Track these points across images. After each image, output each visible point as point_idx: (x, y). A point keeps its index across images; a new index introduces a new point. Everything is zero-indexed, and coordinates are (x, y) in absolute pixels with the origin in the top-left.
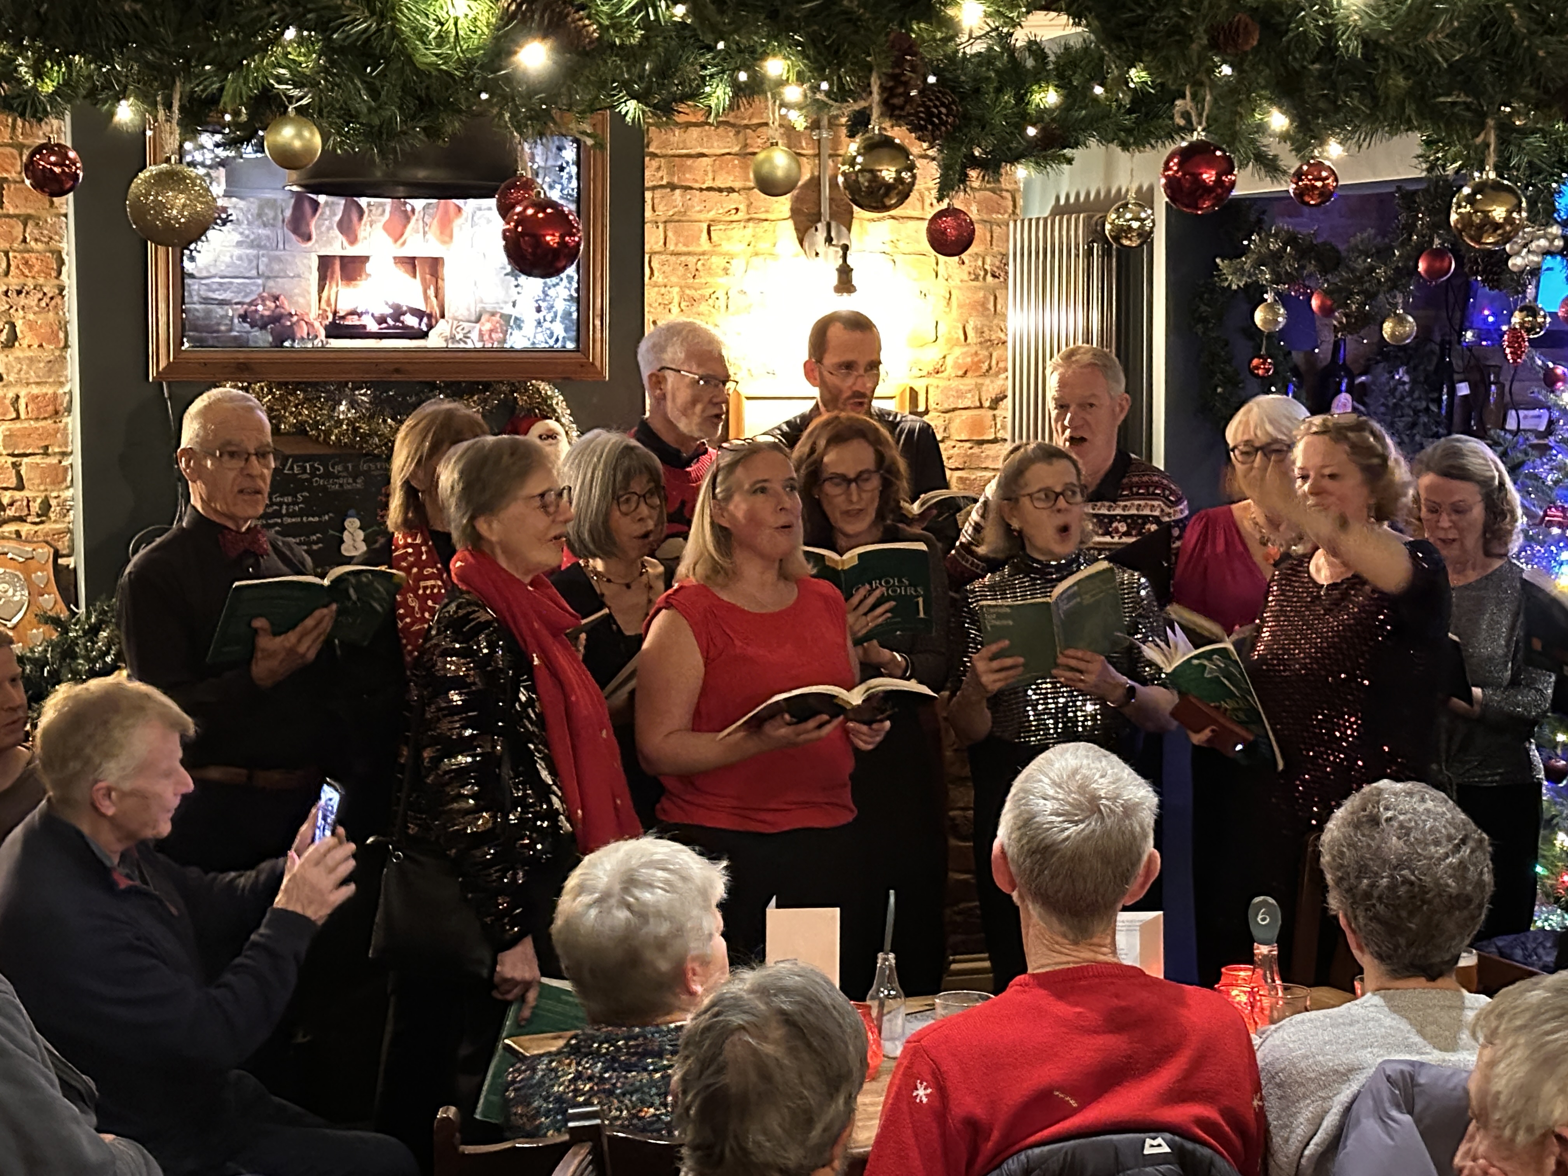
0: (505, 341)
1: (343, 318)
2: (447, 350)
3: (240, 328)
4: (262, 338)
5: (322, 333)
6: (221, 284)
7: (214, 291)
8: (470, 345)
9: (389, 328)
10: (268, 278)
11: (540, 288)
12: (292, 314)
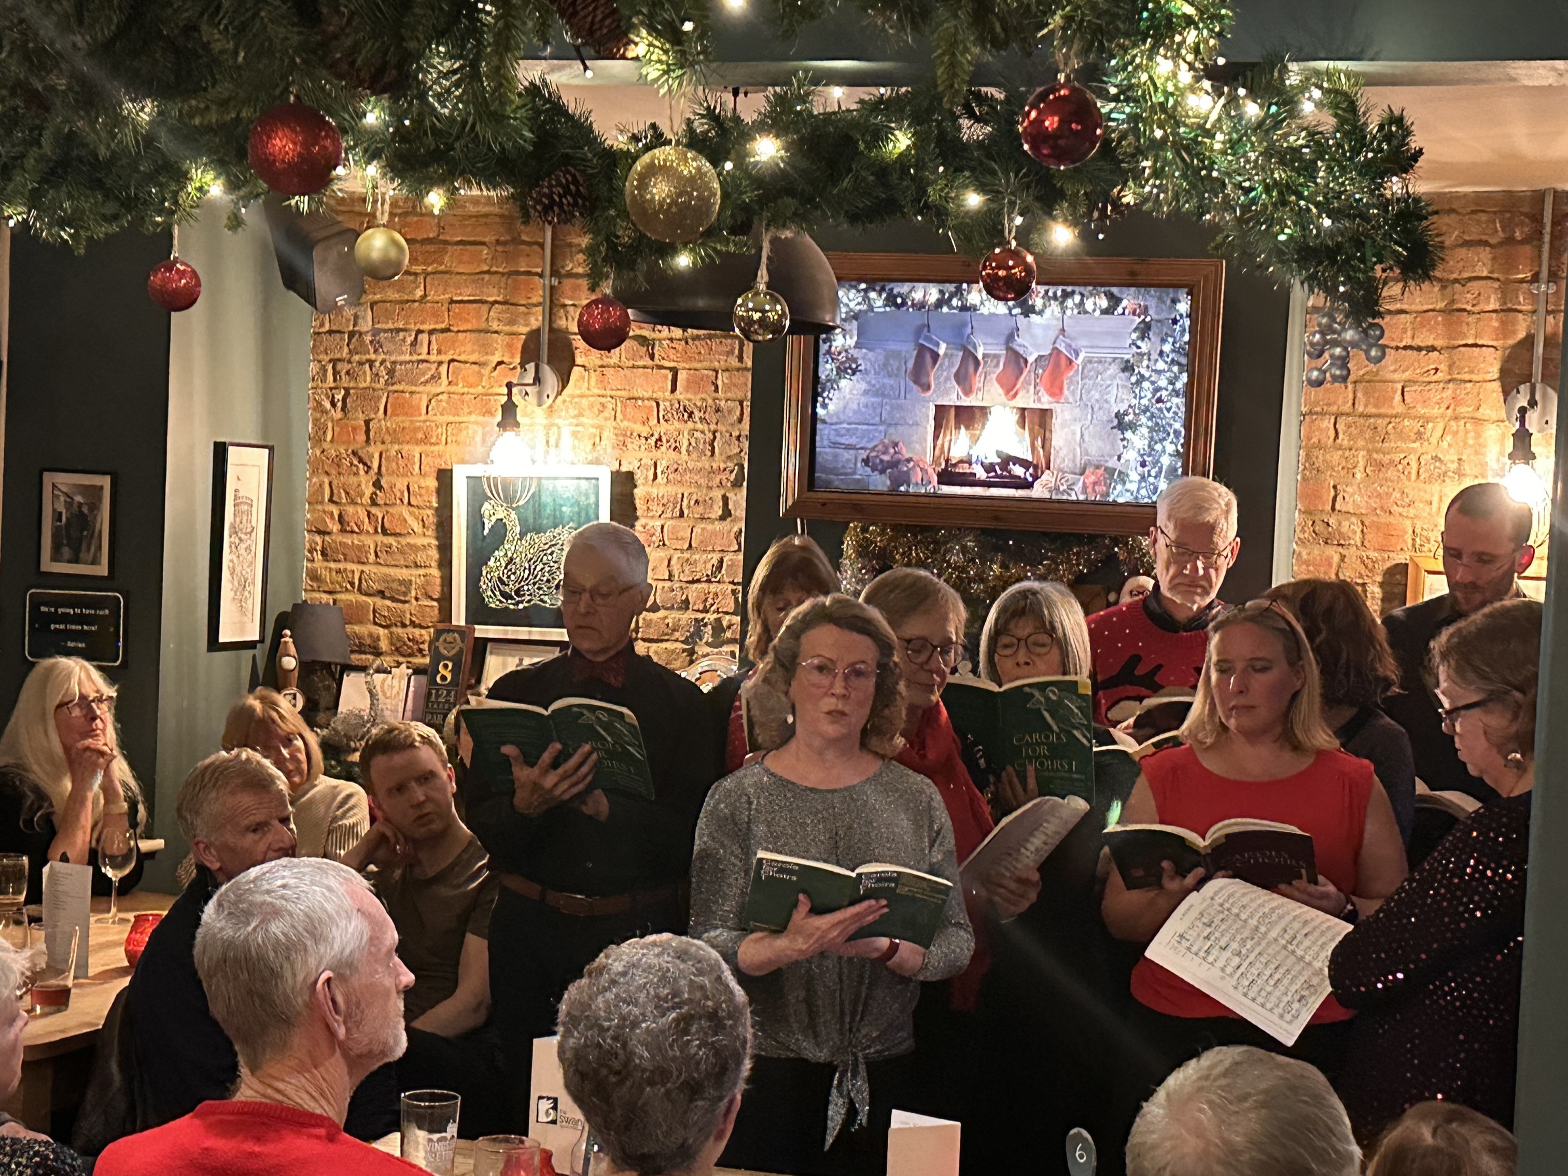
0: (1108, 495)
1: (955, 465)
2: (1051, 501)
3: (862, 471)
4: (880, 482)
5: (936, 478)
6: (848, 430)
7: (842, 436)
8: (1074, 498)
9: (997, 476)
10: (890, 425)
11: (1146, 442)
12: (909, 460)
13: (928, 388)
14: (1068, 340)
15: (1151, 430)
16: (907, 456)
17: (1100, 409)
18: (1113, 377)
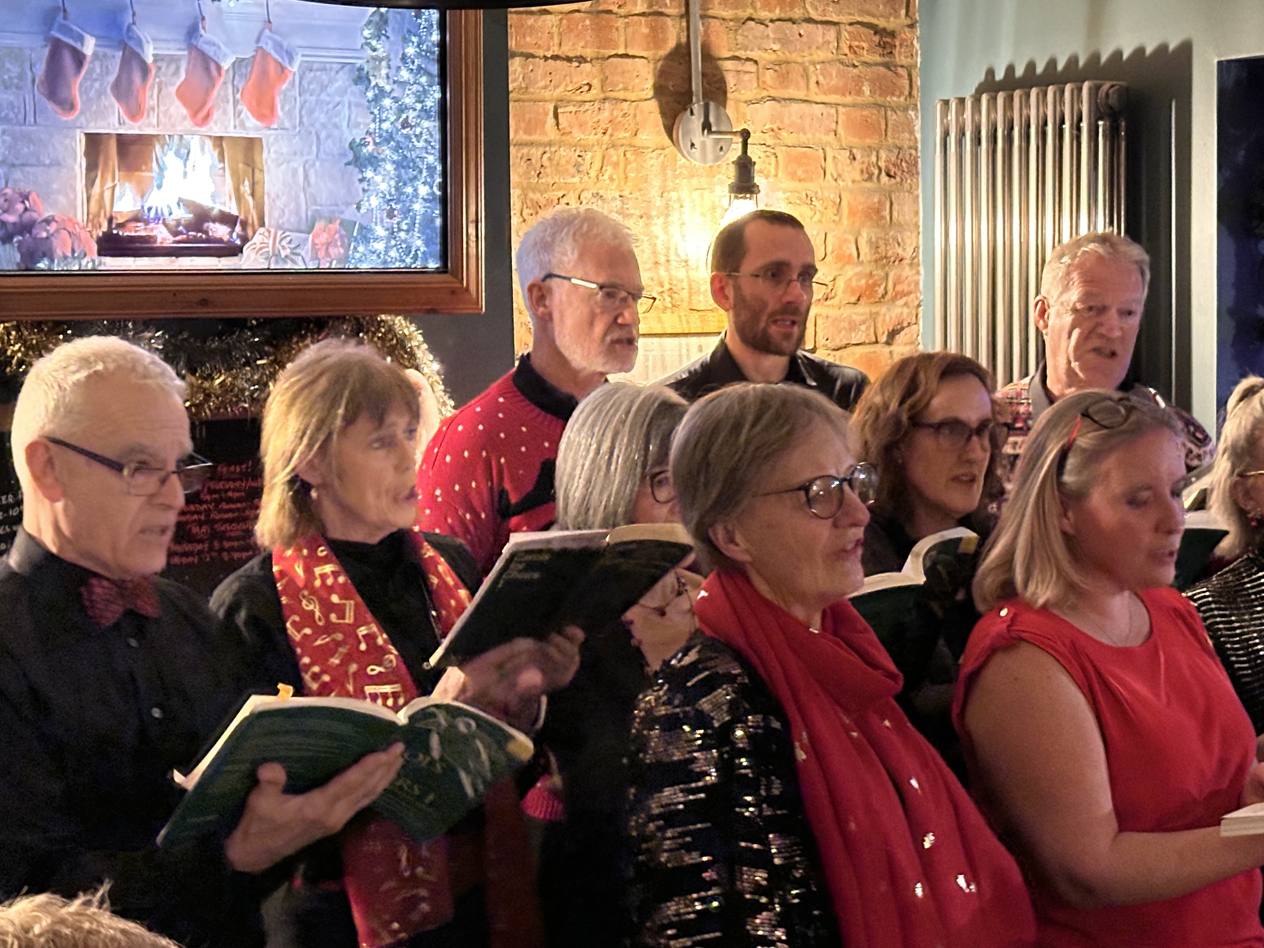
1: (121, 226)
2: (269, 272)
4: (4, 258)
5: (95, 248)
8: (301, 266)
9: (188, 240)
10: (13, 165)
11: (393, 183)
12: (48, 221)
13: (72, 107)
14: (278, 38)
15: (398, 165)
16: (46, 214)
17: (329, 136)
18: (343, 92)
